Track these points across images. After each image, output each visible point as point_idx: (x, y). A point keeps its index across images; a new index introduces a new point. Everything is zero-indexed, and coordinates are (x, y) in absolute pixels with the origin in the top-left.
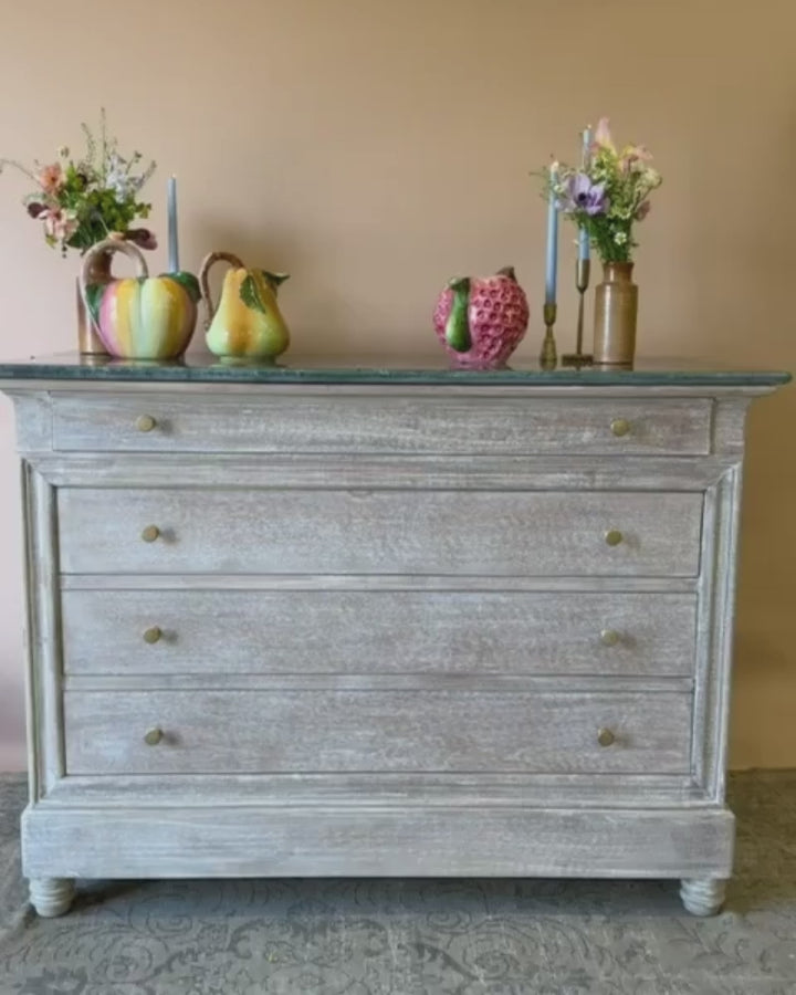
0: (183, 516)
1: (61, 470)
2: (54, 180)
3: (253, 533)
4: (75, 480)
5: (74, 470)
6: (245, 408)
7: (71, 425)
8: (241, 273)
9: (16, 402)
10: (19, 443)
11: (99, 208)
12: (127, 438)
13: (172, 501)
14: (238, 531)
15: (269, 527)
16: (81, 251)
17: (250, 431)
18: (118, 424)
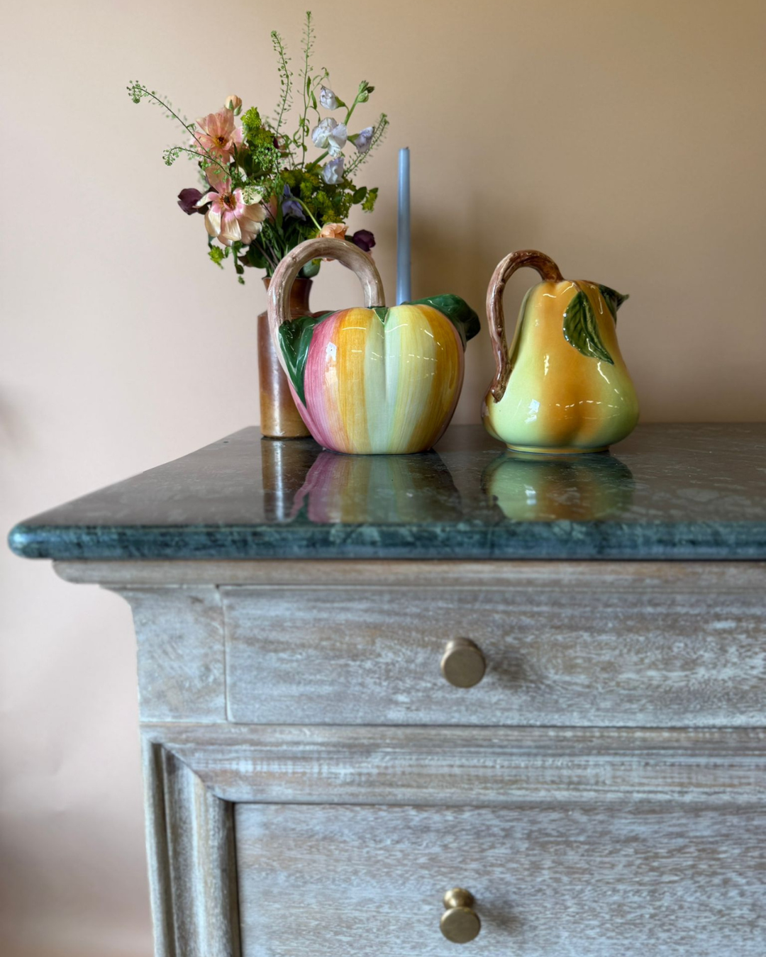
0: (536, 868)
1: (245, 767)
2: (222, 140)
3: (704, 906)
4: (279, 791)
5: (275, 767)
6: (718, 617)
7: (272, 660)
8: (565, 290)
9: (137, 605)
10: (146, 702)
11: (296, 191)
12: (407, 691)
13: (508, 833)
14: (667, 901)
15: (742, 894)
16: (263, 272)
17: (727, 673)
18: (388, 657)
